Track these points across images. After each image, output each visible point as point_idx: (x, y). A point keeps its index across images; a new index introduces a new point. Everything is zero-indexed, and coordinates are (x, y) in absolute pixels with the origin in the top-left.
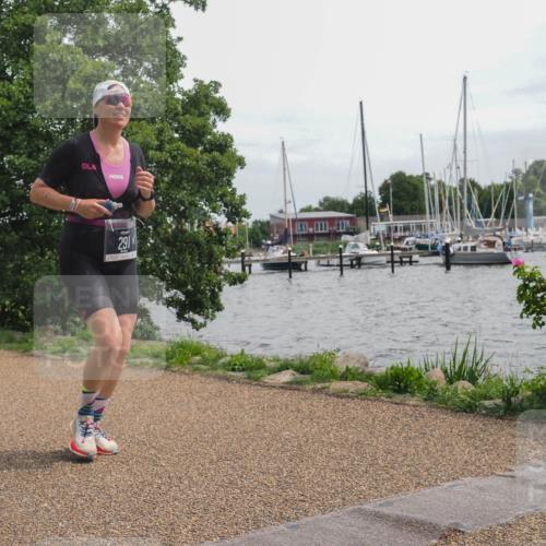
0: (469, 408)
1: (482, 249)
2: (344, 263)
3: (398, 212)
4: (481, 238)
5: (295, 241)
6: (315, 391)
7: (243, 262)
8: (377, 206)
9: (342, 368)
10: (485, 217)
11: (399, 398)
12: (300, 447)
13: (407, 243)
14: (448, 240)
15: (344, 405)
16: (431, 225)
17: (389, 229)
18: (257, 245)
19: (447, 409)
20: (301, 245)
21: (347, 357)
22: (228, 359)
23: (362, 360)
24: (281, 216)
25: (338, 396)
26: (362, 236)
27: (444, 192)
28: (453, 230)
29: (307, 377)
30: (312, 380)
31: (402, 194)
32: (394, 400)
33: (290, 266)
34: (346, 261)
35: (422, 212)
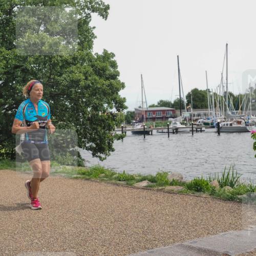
0: (231, 199)
1: (235, 125)
2: (170, 131)
3: (195, 107)
4: (234, 120)
5: (146, 121)
6: (158, 190)
7: (122, 130)
8: (185, 104)
9: (171, 180)
10: (236, 110)
11: (198, 194)
12: (152, 216)
13: (199, 122)
14: (219, 121)
15: (172, 197)
16: (211, 114)
17: (191, 115)
18: (129, 123)
19: (220, 199)
20: (149, 123)
21: (173, 175)
22: (117, 175)
23: (180, 176)
24: (140, 109)
25: (169, 193)
26: (178, 118)
27: (217, 98)
28: (221, 116)
29: (155, 184)
30: (157, 185)
31: (197, 99)
32: (195, 195)
33: (145, 133)
34: (171, 130)
35: (206, 107)
